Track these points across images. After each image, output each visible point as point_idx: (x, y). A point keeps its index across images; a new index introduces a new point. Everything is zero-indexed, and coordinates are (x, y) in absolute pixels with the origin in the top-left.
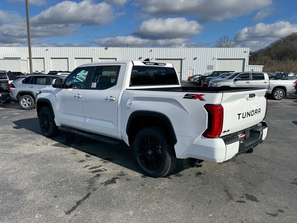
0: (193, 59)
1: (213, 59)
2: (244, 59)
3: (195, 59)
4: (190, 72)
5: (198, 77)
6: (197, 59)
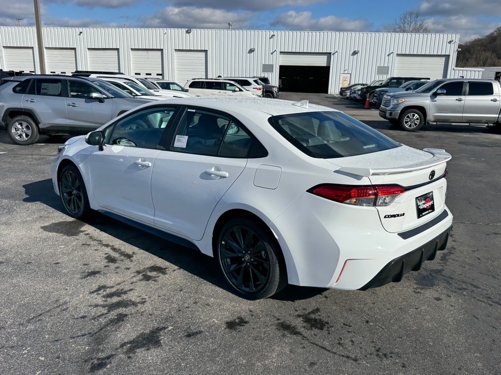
0: (351, 53)
1: (388, 55)
2: (447, 57)
3: (355, 53)
4: (343, 78)
5: (360, 87)
6: (359, 54)
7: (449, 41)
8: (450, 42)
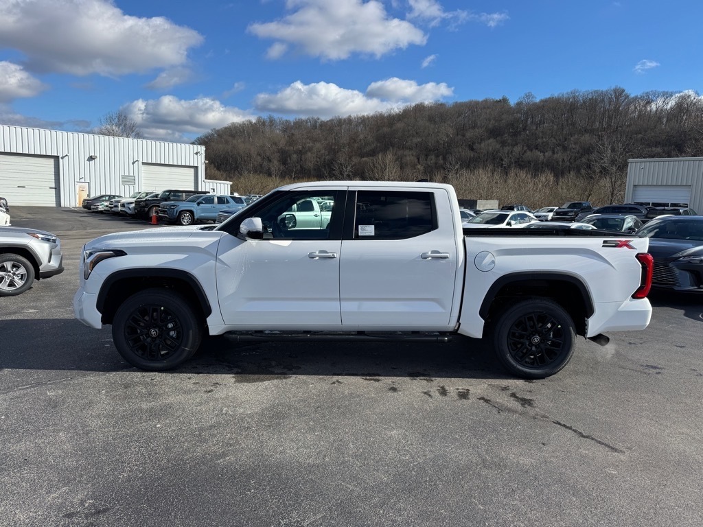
0: (86, 159)
1: (133, 163)
2: (196, 168)
3: (92, 158)
4: (80, 187)
6: (97, 160)
7: (195, 152)
8: (197, 153)
